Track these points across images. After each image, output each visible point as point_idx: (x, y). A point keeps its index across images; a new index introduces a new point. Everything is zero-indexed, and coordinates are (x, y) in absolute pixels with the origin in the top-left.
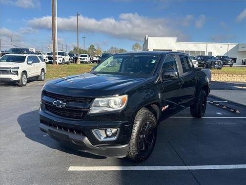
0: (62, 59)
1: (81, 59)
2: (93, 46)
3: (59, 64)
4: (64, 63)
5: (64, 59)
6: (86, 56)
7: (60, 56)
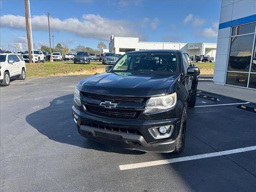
0: (37, 58)
1: (53, 57)
2: (60, 45)
3: (35, 62)
4: (39, 61)
5: (39, 57)
6: (59, 54)
7: (36, 55)
